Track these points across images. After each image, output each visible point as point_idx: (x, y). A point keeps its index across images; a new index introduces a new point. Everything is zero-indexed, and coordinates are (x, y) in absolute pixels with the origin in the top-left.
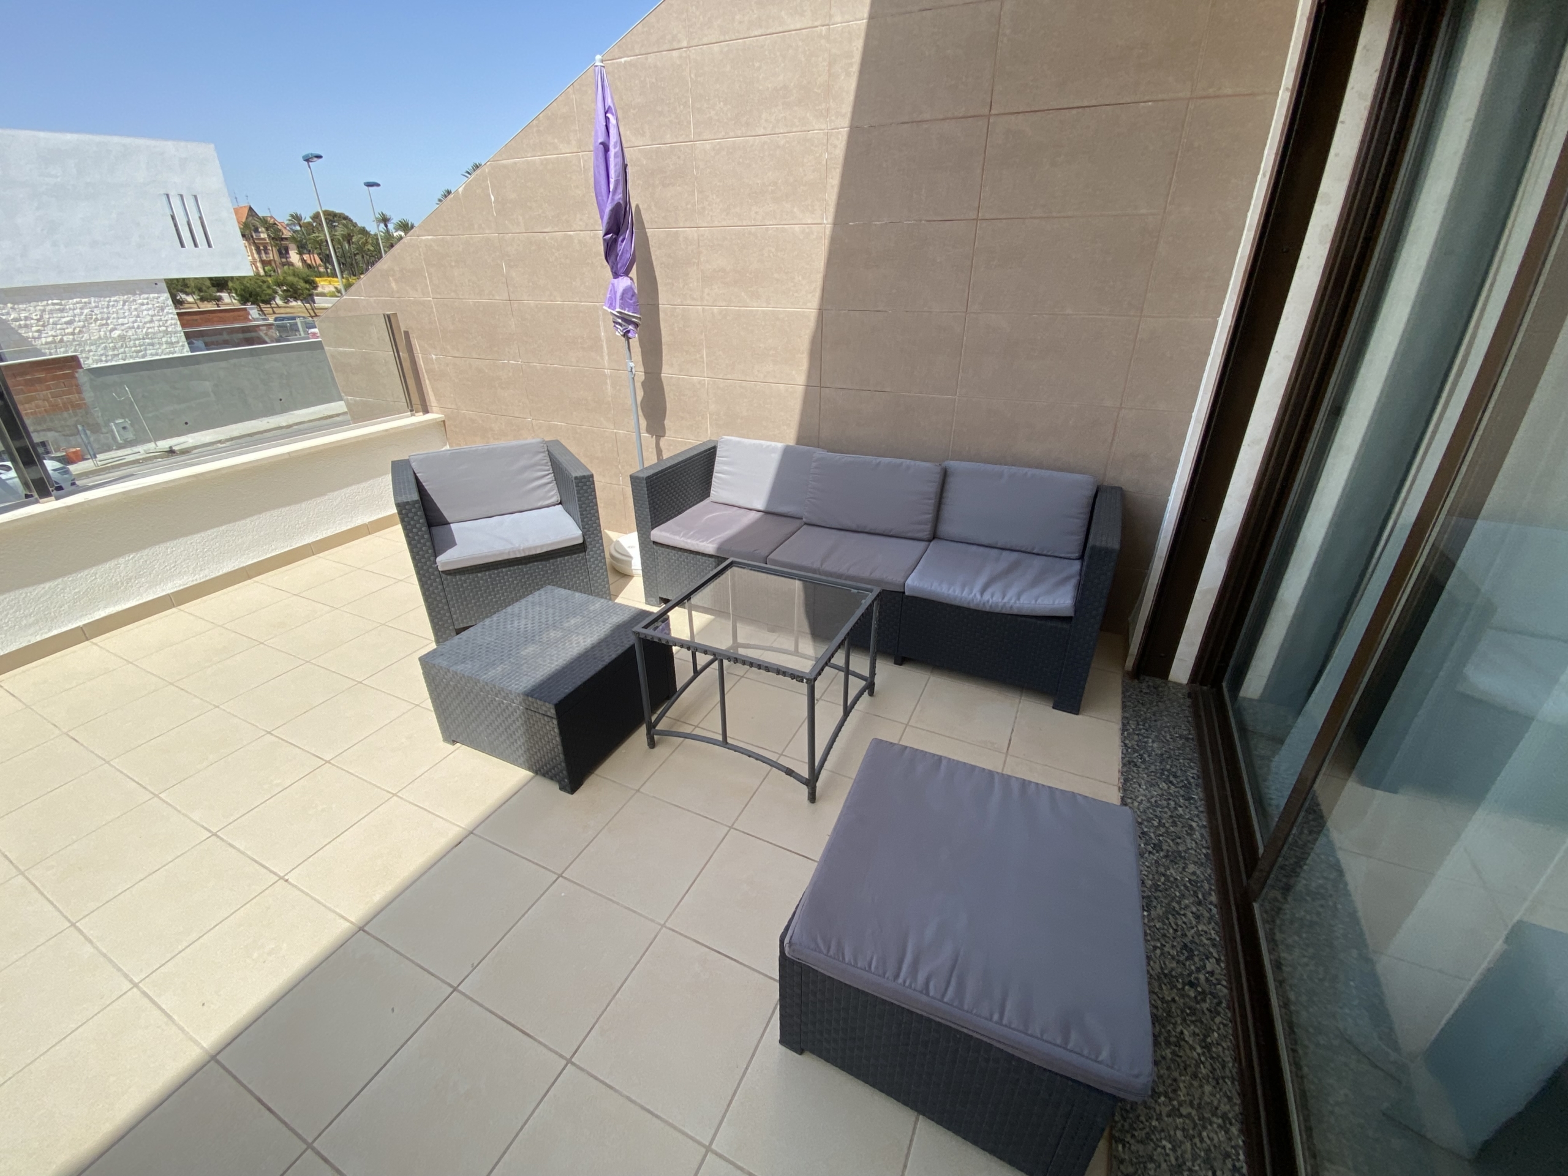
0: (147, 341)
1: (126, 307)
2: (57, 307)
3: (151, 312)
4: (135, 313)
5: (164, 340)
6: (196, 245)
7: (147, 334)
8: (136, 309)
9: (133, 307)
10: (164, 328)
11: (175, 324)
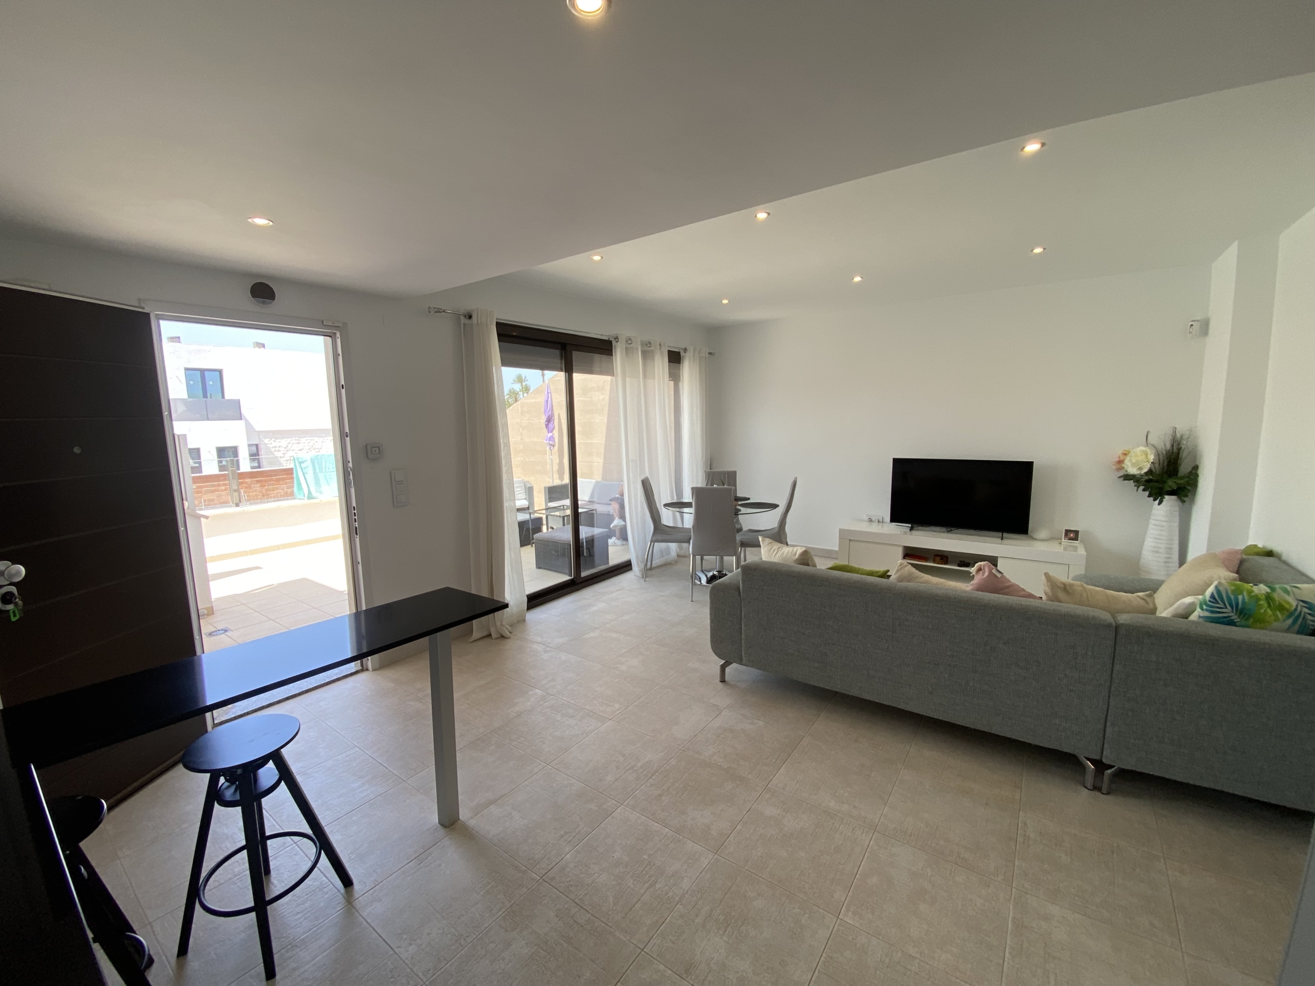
2: (297, 441)
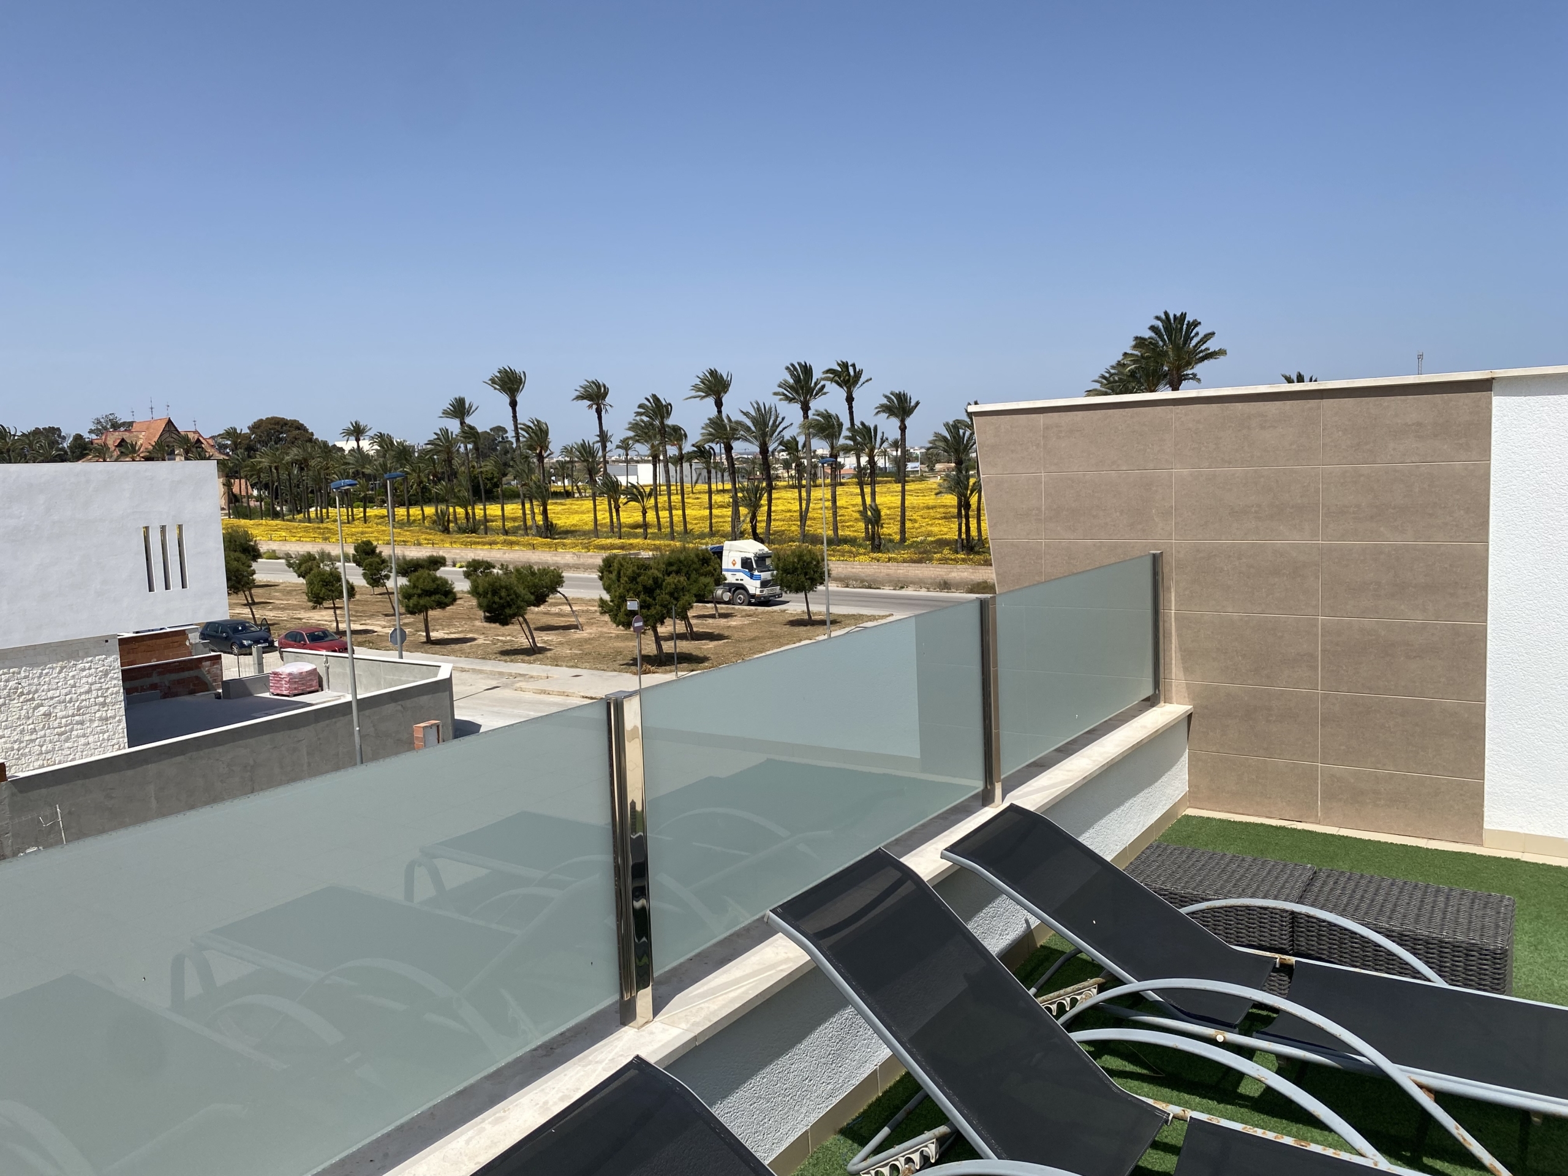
0: (77, 718)
1: (63, 675)
3: (90, 680)
4: (71, 682)
5: (98, 715)
6: (167, 587)
7: (79, 709)
8: (73, 676)
9: (71, 674)
10: (101, 700)
11: (117, 693)
